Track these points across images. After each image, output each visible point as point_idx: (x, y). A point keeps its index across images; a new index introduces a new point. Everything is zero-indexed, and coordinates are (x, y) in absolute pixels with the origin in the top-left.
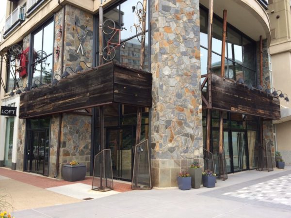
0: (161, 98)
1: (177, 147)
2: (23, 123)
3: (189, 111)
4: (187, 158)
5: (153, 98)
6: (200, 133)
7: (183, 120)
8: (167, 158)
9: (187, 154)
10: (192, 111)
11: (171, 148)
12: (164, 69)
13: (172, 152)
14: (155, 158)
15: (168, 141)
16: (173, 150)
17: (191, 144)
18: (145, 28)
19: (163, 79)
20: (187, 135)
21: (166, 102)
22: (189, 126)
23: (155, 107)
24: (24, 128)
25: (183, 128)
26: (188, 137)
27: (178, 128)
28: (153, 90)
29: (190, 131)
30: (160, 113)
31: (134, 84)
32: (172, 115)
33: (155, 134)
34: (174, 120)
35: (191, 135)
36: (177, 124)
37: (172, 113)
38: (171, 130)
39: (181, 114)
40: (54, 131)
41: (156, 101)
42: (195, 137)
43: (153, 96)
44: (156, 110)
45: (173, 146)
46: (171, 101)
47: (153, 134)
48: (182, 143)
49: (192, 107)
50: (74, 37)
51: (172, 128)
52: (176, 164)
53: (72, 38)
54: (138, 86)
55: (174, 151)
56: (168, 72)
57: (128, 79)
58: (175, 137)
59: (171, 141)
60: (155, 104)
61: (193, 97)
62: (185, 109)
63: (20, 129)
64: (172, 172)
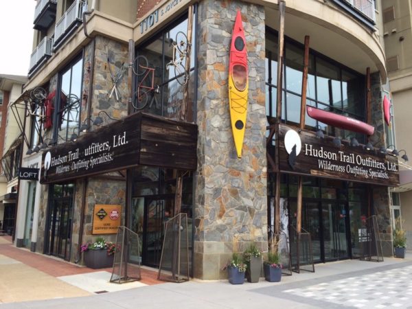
0: (209, 158)
1: (228, 224)
2: (46, 190)
3: (248, 175)
4: (243, 240)
5: (199, 158)
6: (263, 206)
7: (238, 187)
8: (215, 240)
9: (243, 235)
10: (251, 176)
11: (221, 225)
12: (213, 120)
13: (222, 231)
14: (199, 240)
15: (216, 216)
16: (223, 228)
17: (249, 221)
18: (189, 65)
19: (211, 132)
20: (243, 208)
21: (215, 164)
22: (247, 196)
23: (201, 170)
24: (46, 197)
25: (239, 199)
26: (246, 211)
27: (231, 199)
28: (198, 147)
29: (248, 202)
30: (206, 178)
31: (171, 140)
32: (224, 181)
33: (200, 206)
34: (226, 187)
35: (250, 208)
36: (229, 194)
37: (223, 179)
38: (221, 202)
39: (236, 180)
40: (78, 201)
41: (201, 162)
42: (256, 211)
43: (198, 155)
44: (201, 174)
45: (224, 224)
46: (223, 162)
47: (198, 207)
48: (236, 219)
49: (253, 170)
50: (105, 77)
51: (223, 199)
52: (227, 248)
53: (103, 79)
54: (176, 143)
55: (225, 230)
56: (218, 124)
57: (161, 133)
58: (227, 211)
59: (220, 216)
60: (201, 165)
61: (254, 156)
62: (241, 172)
63: (42, 197)
64: (221, 260)
